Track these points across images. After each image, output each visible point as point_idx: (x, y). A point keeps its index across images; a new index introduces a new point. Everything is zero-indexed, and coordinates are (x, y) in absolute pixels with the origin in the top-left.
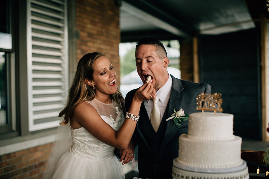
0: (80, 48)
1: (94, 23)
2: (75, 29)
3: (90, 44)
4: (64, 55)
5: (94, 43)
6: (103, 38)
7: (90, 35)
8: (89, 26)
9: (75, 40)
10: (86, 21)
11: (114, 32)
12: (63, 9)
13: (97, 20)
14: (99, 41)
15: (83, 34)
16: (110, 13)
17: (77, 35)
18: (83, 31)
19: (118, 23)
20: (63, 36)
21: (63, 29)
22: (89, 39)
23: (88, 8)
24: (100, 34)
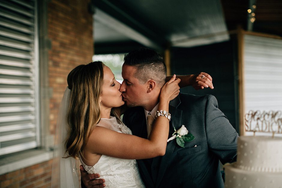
0: (52, 60)
1: (66, 31)
2: (46, 38)
3: (62, 55)
4: (34, 67)
5: (67, 53)
6: (76, 48)
7: (63, 45)
8: (62, 34)
9: (46, 50)
10: (58, 28)
11: (88, 43)
12: (34, 14)
13: (70, 28)
14: (72, 52)
15: (55, 44)
16: (83, 21)
17: (49, 45)
18: (55, 39)
19: (91, 33)
20: (33, 45)
21: (33, 37)
22: (61, 49)
23: (61, 15)
24: (73, 44)
